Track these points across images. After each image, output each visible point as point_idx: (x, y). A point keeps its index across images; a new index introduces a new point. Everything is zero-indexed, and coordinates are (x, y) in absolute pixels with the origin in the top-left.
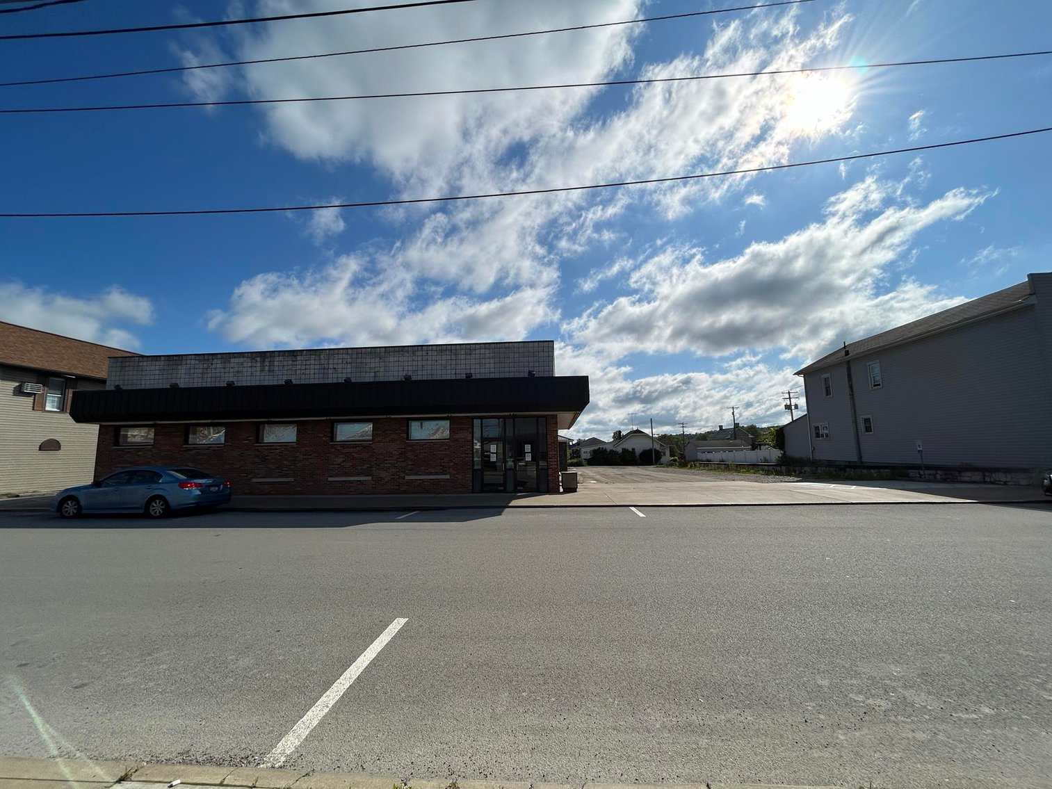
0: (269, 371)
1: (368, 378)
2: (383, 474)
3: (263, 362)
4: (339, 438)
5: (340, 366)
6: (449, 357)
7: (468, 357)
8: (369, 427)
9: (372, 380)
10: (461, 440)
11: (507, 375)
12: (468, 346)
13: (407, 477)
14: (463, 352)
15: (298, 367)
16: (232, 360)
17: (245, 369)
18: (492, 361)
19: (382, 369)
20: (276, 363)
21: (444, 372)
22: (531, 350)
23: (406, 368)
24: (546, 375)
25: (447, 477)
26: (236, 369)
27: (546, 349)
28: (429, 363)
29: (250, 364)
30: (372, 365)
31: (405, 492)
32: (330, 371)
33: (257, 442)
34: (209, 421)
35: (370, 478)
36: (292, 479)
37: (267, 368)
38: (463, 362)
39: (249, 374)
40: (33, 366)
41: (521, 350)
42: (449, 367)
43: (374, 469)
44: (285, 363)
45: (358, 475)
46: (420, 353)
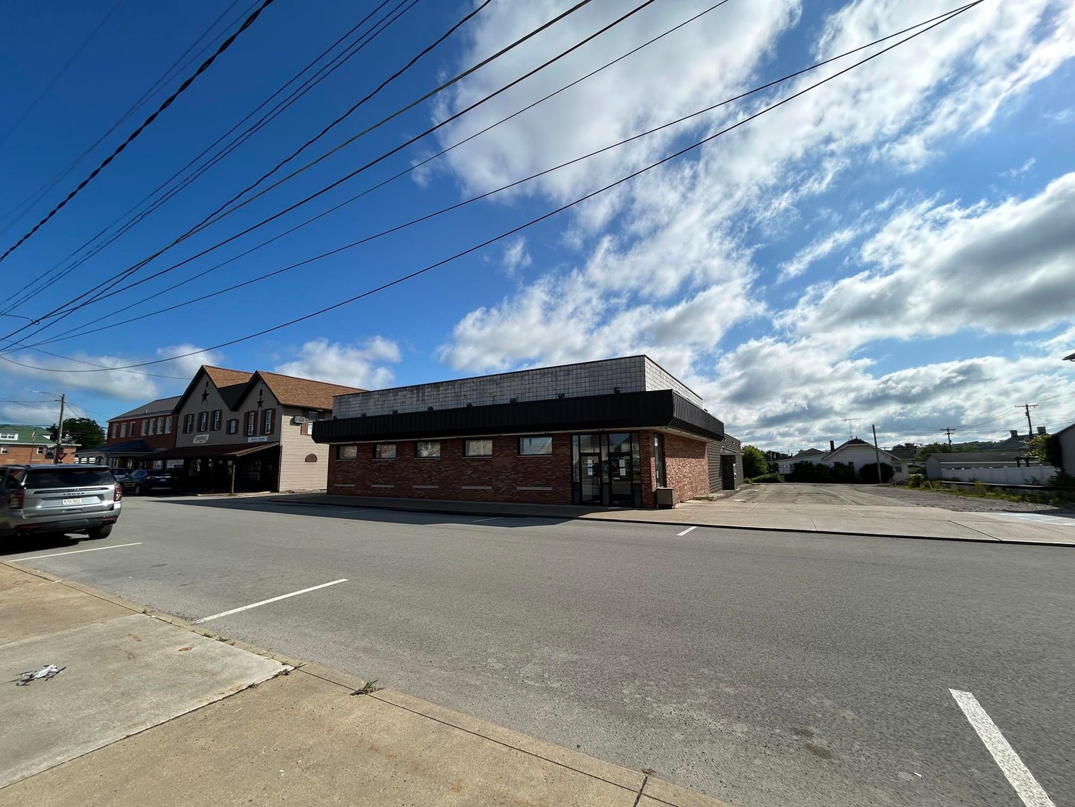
0: (422, 400)
1: (488, 402)
2: (501, 485)
3: (418, 393)
4: (471, 453)
5: (468, 393)
6: (550, 379)
7: (566, 378)
8: (489, 444)
9: (491, 403)
10: (561, 455)
11: (601, 393)
12: (566, 368)
13: (518, 488)
14: (562, 373)
15: (441, 396)
16: (399, 393)
17: (407, 400)
18: (587, 380)
19: (499, 394)
20: (426, 394)
21: (546, 393)
22: (623, 366)
23: (516, 392)
24: (638, 390)
25: (551, 489)
26: (402, 400)
27: (637, 364)
28: (535, 385)
29: (410, 396)
30: (491, 391)
31: (518, 501)
32: (462, 398)
33: (416, 456)
34: (383, 441)
35: (490, 488)
36: (437, 487)
37: (421, 398)
38: (562, 383)
39: (410, 403)
40: (299, 404)
41: (614, 367)
42: (550, 388)
43: (493, 480)
44: (432, 393)
45: (483, 484)
46: (527, 377)
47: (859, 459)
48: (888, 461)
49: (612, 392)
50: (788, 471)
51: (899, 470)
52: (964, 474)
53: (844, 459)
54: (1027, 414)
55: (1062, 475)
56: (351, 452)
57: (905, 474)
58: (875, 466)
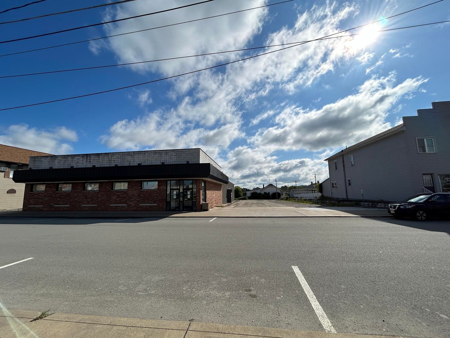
0: (89, 162)
1: (127, 164)
2: (131, 203)
3: (87, 158)
4: (116, 188)
5: (116, 159)
6: (158, 156)
7: (166, 155)
8: (126, 184)
9: (128, 165)
10: (162, 190)
11: (181, 163)
12: (166, 151)
13: (140, 205)
14: (164, 153)
15: (100, 160)
16: (75, 158)
17: (80, 161)
18: (175, 157)
19: (132, 161)
20: (92, 159)
21: (156, 162)
22: (191, 152)
23: (141, 160)
24: (197, 162)
25: (156, 204)
26: (77, 161)
27: (197, 152)
28: (151, 158)
29: (82, 159)
30: (128, 159)
31: (139, 211)
32: (112, 162)
33: (84, 190)
34: (64, 182)
35: (126, 205)
36: (96, 205)
37: (88, 161)
38: (164, 157)
39: (81, 163)
40: (4, 160)
41: (187, 152)
42: (158, 160)
43: (128, 201)
44: (95, 158)
45: (122, 203)
46: (147, 154)
47: (271, 191)
48: (279, 192)
49: (186, 163)
50: (249, 195)
51: (282, 194)
52: (299, 196)
53: (267, 191)
54: (315, 177)
55: (322, 195)
56: (42, 188)
57: (284, 196)
58: (276, 193)
